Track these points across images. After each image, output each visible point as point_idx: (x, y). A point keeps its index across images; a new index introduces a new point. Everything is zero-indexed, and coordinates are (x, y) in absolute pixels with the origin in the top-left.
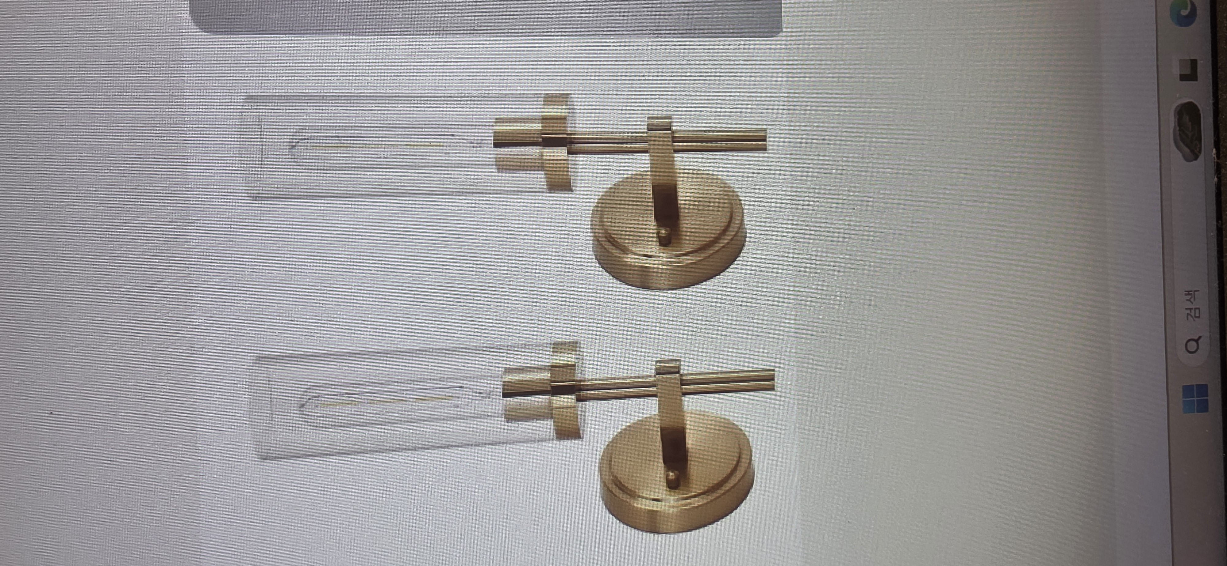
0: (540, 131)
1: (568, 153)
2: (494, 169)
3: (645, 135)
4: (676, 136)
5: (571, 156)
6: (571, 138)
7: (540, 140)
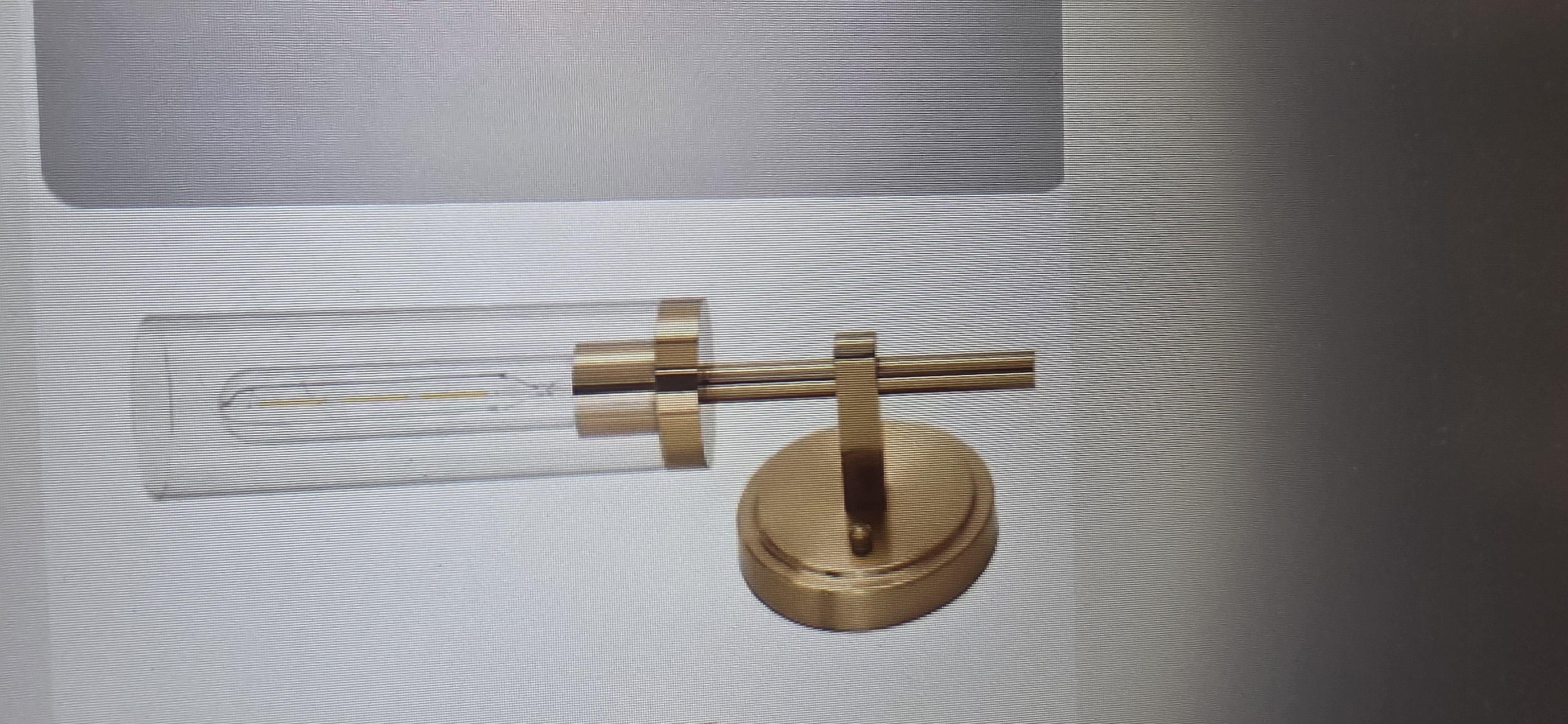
0: (652, 364)
1: (699, 402)
2: (573, 432)
3: (829, 366)
4: (881, 367)
5: (704, 407)
6: (704, 375)
7: (653, 380)
